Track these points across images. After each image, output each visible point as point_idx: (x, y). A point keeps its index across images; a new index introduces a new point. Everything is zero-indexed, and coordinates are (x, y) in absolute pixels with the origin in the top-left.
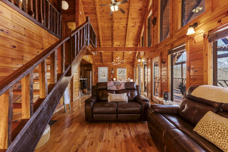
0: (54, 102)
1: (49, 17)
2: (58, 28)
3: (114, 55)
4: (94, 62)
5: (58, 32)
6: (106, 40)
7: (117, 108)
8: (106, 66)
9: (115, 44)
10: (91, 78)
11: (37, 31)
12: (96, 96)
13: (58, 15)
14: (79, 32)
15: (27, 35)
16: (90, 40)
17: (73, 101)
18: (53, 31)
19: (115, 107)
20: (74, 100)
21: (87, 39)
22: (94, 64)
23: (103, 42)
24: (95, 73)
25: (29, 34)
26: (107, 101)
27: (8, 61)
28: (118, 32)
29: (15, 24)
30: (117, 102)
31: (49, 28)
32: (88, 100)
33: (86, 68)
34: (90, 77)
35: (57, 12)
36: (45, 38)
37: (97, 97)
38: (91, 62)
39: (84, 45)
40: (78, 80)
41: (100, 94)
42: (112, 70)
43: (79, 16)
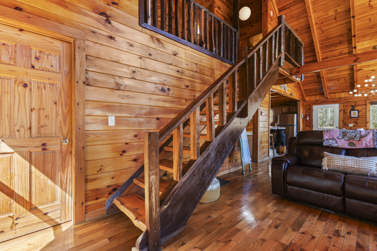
0: (223, 151)
1: (222, 40)
2: (233, 52)
3: (359, 75)
4: (302, 95)
5: (233, 57)
6: (332, 45)
7: (344, 184)
8: (335, 102)
9: (358, 48)
10: (295, 127)
11: (208, 63)
12: (296, 155)
13: (233, 33)
14: (261, 48)
15: (198, 71)
16: (285, 55)
17: (257, 162)
18: (227, 58)
19: (340, 181)
20: (259, 161)
21: (278, 55)
22: (304, 100)
23: (324, 51)
24: (305, 117)
25: (200, 68)
26: (321, 167)
27: (182, 102)
28: (369, 17)
29: (188, 62)
30: (346, 174)
31: (222, 56)
32: (278, 159)
33: (285, 109)
34: (293, 126)
35: (233, 29)
36: (217, 70)
37: (298, 157)
38: (296, 96)
39: (272, 67)
40: (267, 129)
41: (306, 153)
42: (353, 110)
43: (269, 19)
